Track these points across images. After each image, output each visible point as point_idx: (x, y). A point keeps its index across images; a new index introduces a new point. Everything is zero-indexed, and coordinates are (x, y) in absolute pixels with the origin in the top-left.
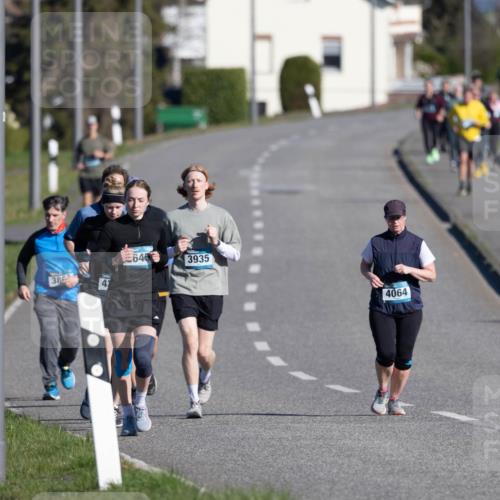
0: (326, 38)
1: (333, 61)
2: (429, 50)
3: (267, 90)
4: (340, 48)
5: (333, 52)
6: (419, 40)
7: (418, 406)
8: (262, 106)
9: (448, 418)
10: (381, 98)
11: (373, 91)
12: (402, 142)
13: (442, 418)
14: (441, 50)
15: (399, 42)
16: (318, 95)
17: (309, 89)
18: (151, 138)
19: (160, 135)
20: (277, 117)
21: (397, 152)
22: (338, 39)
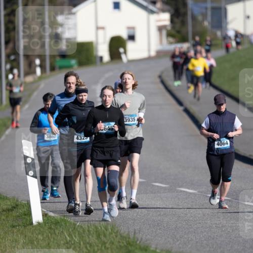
0: (129, 28)
1: (132, 38)
2: (173, 32)
3: (103, 51)
4: (134, 32)
5: (131, 34)
6: (169, 28)
7: (171, 186)
8: (101, 58)
9: (184, 191)
10: (153, 53)
11: (149, 50)
12: (162, 72)
13: (181, 191)
14: (178, 32)
15: (160, 29)
16: (125, 52)
17: (121, 50)
18: (53, 73)
19: (57, 71)
20: (108, 63)
21: (160, 77)
22: (133, 28)
